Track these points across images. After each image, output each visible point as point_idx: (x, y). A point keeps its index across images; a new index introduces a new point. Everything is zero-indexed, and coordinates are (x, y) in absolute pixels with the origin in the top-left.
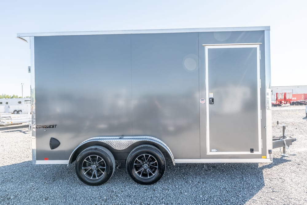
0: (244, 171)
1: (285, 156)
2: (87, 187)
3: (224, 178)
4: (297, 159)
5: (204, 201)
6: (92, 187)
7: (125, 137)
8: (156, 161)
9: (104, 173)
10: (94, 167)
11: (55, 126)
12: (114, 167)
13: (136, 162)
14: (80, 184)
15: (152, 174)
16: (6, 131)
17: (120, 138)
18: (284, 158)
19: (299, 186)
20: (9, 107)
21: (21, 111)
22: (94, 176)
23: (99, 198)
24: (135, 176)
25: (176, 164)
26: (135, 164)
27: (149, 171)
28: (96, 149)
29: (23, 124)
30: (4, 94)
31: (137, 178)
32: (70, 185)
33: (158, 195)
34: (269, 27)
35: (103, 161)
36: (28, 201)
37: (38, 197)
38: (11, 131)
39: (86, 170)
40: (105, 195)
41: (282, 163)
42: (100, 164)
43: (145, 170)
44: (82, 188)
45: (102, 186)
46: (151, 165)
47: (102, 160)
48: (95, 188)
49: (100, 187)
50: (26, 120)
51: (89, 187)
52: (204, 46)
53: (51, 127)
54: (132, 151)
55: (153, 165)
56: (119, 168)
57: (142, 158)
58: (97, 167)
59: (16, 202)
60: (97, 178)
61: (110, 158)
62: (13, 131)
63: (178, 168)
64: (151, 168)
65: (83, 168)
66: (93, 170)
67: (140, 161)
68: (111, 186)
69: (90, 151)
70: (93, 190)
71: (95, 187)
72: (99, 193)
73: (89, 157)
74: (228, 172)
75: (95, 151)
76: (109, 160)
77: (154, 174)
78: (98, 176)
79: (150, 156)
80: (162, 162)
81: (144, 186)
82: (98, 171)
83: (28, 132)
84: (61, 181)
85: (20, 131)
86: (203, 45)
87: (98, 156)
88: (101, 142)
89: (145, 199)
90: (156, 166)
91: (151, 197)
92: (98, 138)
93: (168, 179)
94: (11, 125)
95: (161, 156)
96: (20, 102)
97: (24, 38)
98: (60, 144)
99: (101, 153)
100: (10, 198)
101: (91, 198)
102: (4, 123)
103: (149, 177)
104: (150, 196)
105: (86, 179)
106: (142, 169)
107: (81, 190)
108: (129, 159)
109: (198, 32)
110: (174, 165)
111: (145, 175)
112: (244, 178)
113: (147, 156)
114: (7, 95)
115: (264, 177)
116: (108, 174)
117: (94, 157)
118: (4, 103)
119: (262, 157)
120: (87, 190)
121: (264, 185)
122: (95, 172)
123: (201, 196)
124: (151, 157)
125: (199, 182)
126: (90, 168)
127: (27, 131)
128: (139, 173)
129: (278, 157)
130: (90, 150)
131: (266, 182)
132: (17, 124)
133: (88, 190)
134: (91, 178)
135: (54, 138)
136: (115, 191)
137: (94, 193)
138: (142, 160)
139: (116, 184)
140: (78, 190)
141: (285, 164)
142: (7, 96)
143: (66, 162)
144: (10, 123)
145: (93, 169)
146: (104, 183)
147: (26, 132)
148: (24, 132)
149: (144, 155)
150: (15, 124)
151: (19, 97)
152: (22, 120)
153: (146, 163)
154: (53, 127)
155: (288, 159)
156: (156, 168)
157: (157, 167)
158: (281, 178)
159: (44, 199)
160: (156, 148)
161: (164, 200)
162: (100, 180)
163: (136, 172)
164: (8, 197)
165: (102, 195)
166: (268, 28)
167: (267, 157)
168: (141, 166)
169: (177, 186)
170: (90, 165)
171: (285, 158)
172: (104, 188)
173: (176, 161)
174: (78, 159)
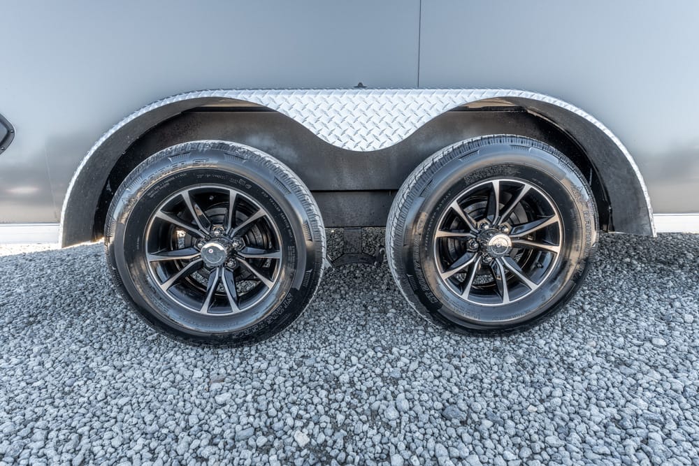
2: (182, 358)
6: (208, 355)
8: (557, 218)
9: (270, 284)
10: (213, 251)
14: (150, 338)
23: (262, 440)
24: (438, 292)
26: (439, 234)
28: (220, 149)
31: (450, 307)
32: (97, 346)
35: (263, 220)
39: (169, 268)
40: (294, 409)
44: (153, 361)
45: (262, 347)
47: (256, 216)
49: (250, 351)
58: (233, 254)
60: (236, 310)
65: (150, 258)
66: (212, 269)
68: (312, 348)
69: (188, 162)
70: (213, 374)
71: (225, 354)
72: (255, 400)
73: (185, 194)
77: (535, 287)
78: (240, 301)
79: (527, 187)
82: (239, 272)
87: (233, 193)
98: (10, 133)
99: (250, 171)
103: (507, 301)
105: (173, 315)
106: (475, 260)
107: (148, 376)
116: (293, 291)
117: (211, 193)
120: (179, 377)
122: (221, 278)
126: (190, 258)
128: (460, 281)
130: (185, 153)
133: (188, 373)
134: (204, 310)
137: (220, 399)
139: (332, 338)
140: (131, 373)
145: (209, 263)
157: (557, 248)
162: (251, 320)
163: (444, 276)
165: (272, 412)
170: (190, 240)
174: (120, 211)
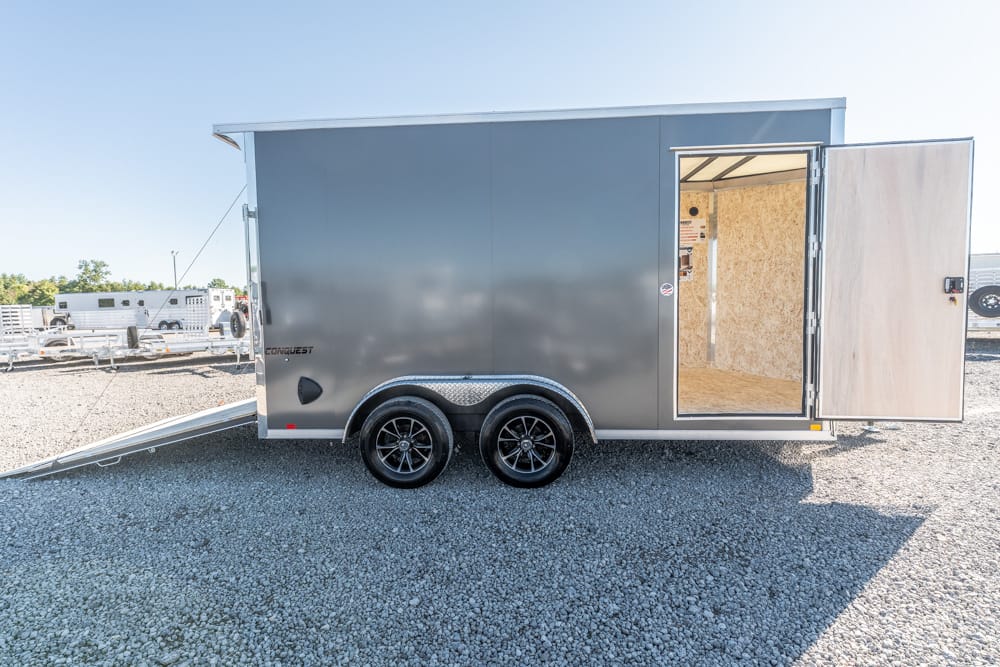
0: (765, 462)
1: (870, 432)
2: (390, 491)
3: (715, 477)
4: (901, 439)
5: (665, 522)
6: (400, 491)
7: (474, 377)
8: (551, 433)
9: (427, 460)
10: (404, 444)
11: (308, 350)
12: (451, 445)
13: (505, 434)
14: (371, 485)
15: (541, 465)
16: (156, 371)
17: (465, 379)
18: (868, 436)
19: (899, 493)
20: (146, 313)
21: (177, 323)
22: (405, 467)
24: (500, 466)
25: (599, 441)
26: (500, 439)
27: (534, 457)
28: (409, 403)
29: (195, 356)
30: (127, 281)
31: (507, 473)
33: (558, 508)
34: (844, 99)
35: (425, 431)
36: (262, 515)
37: (283, 509)
38: (169, 372)
39: (384, 452)
40: (434, 506)
41: (863, 446)
42: (418, 439)
43: (525, 454)
44: (376, 492)
45: (423, 489)
46: (540, 441)
47: (422, 430)
48: (408, 492)
49: (418, 491)
50: (200, 345)
51: (393, 490)
52: (674, 150)
53: (301, 350)
54: (493, 410)
55: (542, 441)
56: (460, 449)
57: (518, 426)
58: (411, 445)
59: (236, 517)
60: (412, 471)
61: (442, 426)
62: (172, 372)
63: (601, 454)
64: (538, 449)
65: (378, 447)
66: (402, 452)
67: (512, 433)
68: (446, 489)
69: (396, 408)
70: (403, 496)
72: (420, 503)
73: (393, 421)
74: (725, 464)
75: (406, 408)
76: (439, 427)
77: (545, 464)
78: (414, 467)
79: (537, 420)
80: (567, 436)
81: (522, 490)
82: (414, 455)
83: (210, 375)
84: (325, 478)
85: (193, 372)
86: (671, 148)
87: (413, 421)
88: (419, 387)
89: (529, 515)
90: (552, 443)
91: (542, 512)
92: (412, 377)
93: (578, 477)
94: (165, 356)
95: (564, 423)
96: (174, 302)
97: (232, 136)
98: (321, 391)
99: (420, 412)
100: (219, 509)
101: (404, 512)
102: (147, 351)
103: (533, 471)
104: (540, 510)
105: (385, 473)
106: (518, 452)
107: (377, 496)
108: (486, 429)
109: (660, 116)
110: (596, 442)
111: (524, 465)
112: (765, 478)
113: (529, 422)
114: (135, 281)
115: (814, 476)
116: (436, 463)
117: (404, 421)
118: (134, 303)
119: (812, 426)
120: (390, 497)
121: (811, 491)
122: (406, 457)
123: (659, 511)
124: (539, 423)
125: (653, 485)
126: (394, 447)
127: (209, 372)
128: (511, 461)
129: (853, 434)
130: (394, 405)
131: (817, 486)
132: (180, 355)
133: (393, 496)
134: (396, 470)
135: (308, 379)
136: (456, 499)
137: (407, 503)
138: (516, 430)
139: (456, 487)
141: (869, 447)
142: (136, 285)
143: (340, 434)
144: (164, 352)
145: (401, 449)
146: (428, 482)
147: (207, 375)
148: (201, 374)
149: (523, 418)
150: (174, 355)
151: (165, 287)
152: (190, 345)
153: (527, 437)
154: (305, 352)
155: (879, 437)
156: (550, 451)
157: (554, 447)
158: (855, 478)
159: (297, 513)
160: (550, 402)
161: (571, 517)
162: (418, 476)
163: (504, 459)
164: (215, 506)
165: (426, 506)
166: (842, 103)
167: (824, 428)
168: (514, 445)
169: (601, 492)
170: (394, 440)
171: (872, 436)
172: (428, 493)
173: (597, 435)
174: (367, 428)
